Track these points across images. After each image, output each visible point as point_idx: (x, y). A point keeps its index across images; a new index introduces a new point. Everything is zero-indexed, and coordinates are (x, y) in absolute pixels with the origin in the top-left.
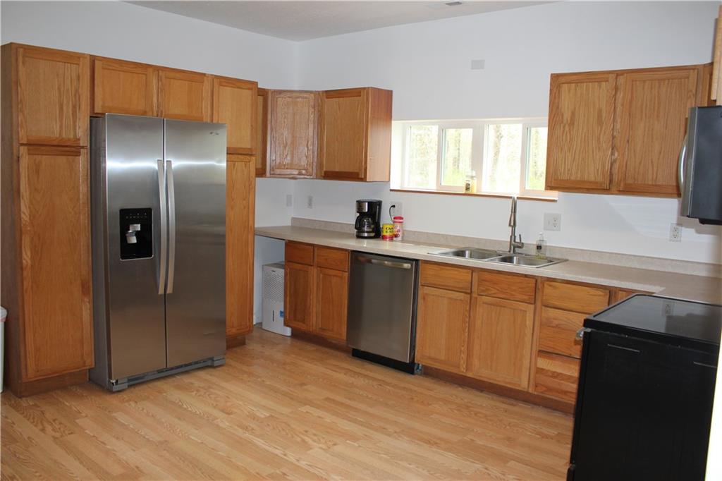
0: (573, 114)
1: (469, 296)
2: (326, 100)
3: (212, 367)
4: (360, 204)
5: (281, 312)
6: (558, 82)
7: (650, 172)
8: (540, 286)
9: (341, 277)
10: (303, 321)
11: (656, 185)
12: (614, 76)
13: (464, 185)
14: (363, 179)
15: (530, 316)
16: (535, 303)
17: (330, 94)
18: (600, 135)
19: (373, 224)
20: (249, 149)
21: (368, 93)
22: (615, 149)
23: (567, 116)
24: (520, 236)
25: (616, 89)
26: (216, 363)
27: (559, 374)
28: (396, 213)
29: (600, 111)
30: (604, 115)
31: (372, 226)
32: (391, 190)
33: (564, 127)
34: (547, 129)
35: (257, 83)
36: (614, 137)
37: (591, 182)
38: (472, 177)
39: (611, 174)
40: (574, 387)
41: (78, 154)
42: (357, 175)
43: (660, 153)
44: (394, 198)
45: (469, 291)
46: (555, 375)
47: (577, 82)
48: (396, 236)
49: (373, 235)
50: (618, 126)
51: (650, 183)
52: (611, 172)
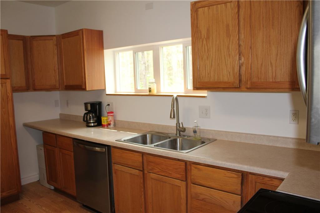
0: (208, 30)
1: (142, 173)
2: (62, 40)
6: (196, 7)
7: (270, 71)
8: (189, 167)
9: (70, 155)
11: (276, 82)
13: (147, 89)
14: (85, 89)
16: (186, 180)
18: (229, 44)
19: (95, 118)
20: (4, 74)
21: (82, 33)
22: (241, 55)
23: (204, 32)
24: (182, 123)
28: (109, 109)
29: (228, 26)
30: (231, 29)
31: (95, 119)
32: (107, 95)
33: (202, 41)
35: (7, 30)
36: (239, 46)
37: (225, 83)
38: (153, 83)
39: (240, 75)
42: (80, 87)
43: (277, 55)
44: (108, 100)
45: (142, 169)
48: (110, 124)
49: (96, 124)
50: (242, 36)
51: (271, 80)
52: (240, 74)
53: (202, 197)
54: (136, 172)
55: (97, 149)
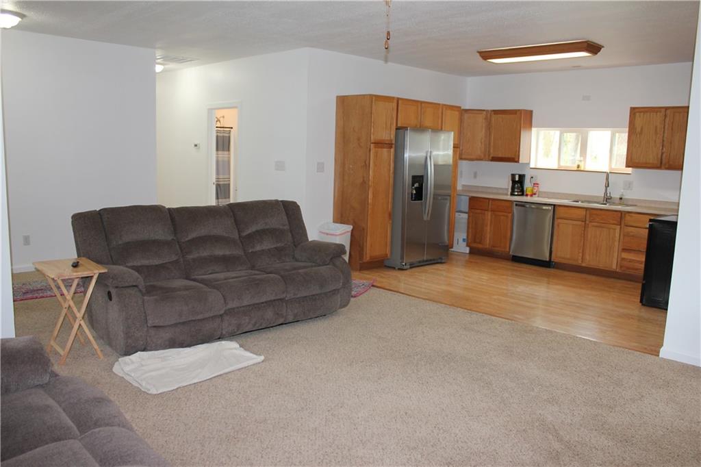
1: (584, 223)
2: (493, 115)
3: (441, 263)
4: (513, 176)
5: (464, 240)
6: (634, 111)
8: (623, 215)
9: (507, 216)
10: (480, 243)
12: (664, 110)
13: (576, 166)
14: (518, 162)
15: (618, 231)
16: (620, 225)
17: (496, 112)
18: (656, 139)
21: (521, 113)
22: (664, 147)
23: (638, 129)
25: (665, 116)
26: (443, 261)
27: (634, 260)
28: (534, 181)
29: (656, 127)
30: (658, 129)
31: (520, 188)
32: (530, 168)
33: (637, 136)
34: (627, 134)
35: (460, 107)
36: (663, 141)
37: (651, 164)
38: (581, 161)
39: (661, 159)
40: (643, 266)
41: (391, 147)
42: (514, 159)
44: (533, 173)
45: (584, 220)
46: (631, 261)
47: (644, 112)
48: (535, 194)
49: (520, 193)
50: (666, 135)
53: (632, 234)
54: (580, 223)
55: (544, 208)
